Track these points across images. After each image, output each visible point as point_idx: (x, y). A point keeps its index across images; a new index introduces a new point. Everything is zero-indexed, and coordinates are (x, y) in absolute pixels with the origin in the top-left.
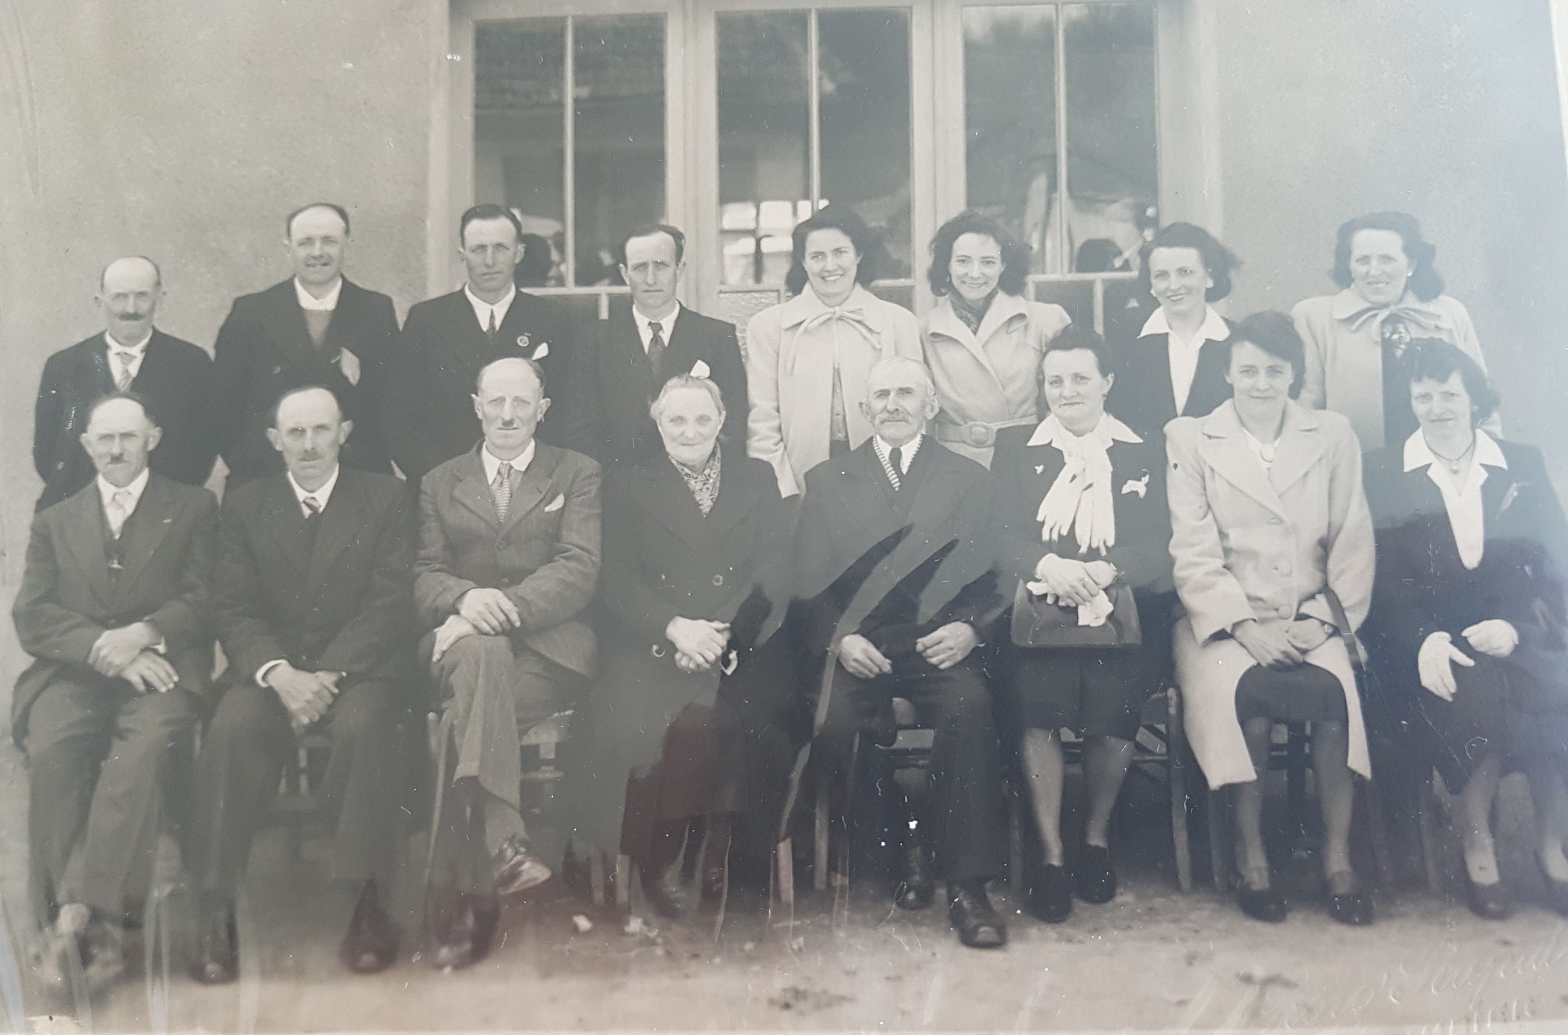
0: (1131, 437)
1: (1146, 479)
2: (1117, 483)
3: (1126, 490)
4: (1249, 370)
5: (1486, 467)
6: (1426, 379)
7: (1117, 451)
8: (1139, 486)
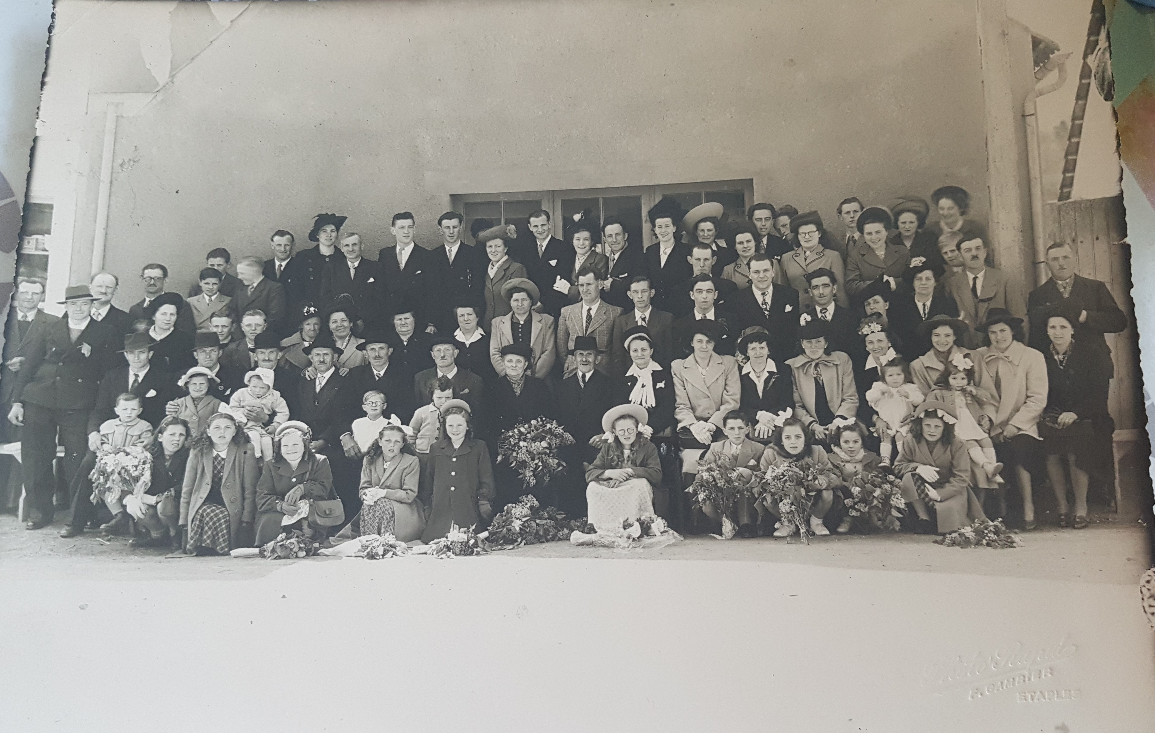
0: (659, 368)
1: (664, 382)
2: (654, 385)
3: (658, 387)
4: (700, 341)
5: (768, 372)
6: (754, 343)
7: (654, 374)
8: (661, 385)
